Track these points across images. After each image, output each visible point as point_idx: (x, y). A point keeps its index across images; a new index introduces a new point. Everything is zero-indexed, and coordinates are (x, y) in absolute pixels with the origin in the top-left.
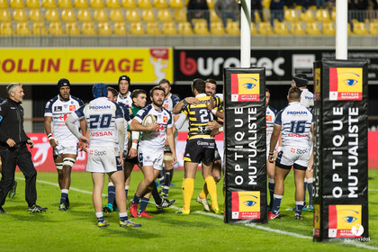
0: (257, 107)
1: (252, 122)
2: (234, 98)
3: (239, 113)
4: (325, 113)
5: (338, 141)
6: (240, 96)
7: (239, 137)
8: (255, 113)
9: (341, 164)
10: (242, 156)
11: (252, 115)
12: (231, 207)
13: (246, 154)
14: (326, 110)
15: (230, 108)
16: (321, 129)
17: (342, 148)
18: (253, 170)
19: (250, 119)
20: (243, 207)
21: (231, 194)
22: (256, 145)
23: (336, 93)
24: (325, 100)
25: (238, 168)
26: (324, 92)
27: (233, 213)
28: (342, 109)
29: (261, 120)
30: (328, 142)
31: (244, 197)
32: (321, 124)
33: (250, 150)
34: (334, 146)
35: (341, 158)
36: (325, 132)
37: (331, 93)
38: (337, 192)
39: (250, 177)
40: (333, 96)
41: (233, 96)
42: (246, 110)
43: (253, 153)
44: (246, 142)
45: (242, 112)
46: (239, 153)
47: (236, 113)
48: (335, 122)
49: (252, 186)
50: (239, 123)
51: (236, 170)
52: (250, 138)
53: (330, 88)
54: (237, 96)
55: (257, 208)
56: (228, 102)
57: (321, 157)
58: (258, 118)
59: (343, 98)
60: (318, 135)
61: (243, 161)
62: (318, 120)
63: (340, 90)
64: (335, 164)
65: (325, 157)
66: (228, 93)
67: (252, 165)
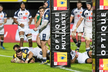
0: (66, 13)
1: (63, 20)
2: (55, 9)
3: (57, 15)
4: (98, 16)
5: (103, 29)
6: (58, 8)
7: (57, 27)
8: (65, 15)
9: (105, 40)
10: (59, 36)
11: (63, 17)
12: (53, 60)
13: (61, 35)
14: (98, 14)
15: (53, 13)
16: (96, 23)
17: (106, 32)
18: (64, 43)
19: (62, 18)
20: (59, 60)
21: (53, 54)
22: (65, 30)
23: (103, 6)
24: (98, 9)
25: (57, 41)
26: (97, 6)
27: (55, 63)
28: (105, 14)
29: (68, 19)
30: (99, 29)
31: (60, 55)
32: (95, 21)
33: (62, 33)
34: (102, 31)
35: (105, 36)
36: (97, 25)
37: (100, 6)
38: (103, 53)
39: (62, 46)
40: (101, 8)
41: (54, 8)
42: (60, 14)
43: (64, 34)
44: (60, 29)
45: (58, 15)
46: (57, 34)
47: (56, 15)
48: (102, 20)
49: (63, 50)
50: (57, 20)
51: (56, 42)
52: (62, 28)
53: (100, 4)
54: (56, 7)
55: (66, 60)
56: (52, 10)
57: (96, 36)
58: (66, 18)
59: (106, 8)
60: (94, 26)
61: (59, 38)
62: (94, 19)
63: (104, 5)
64: (102, 40)
65: (98, 36)
66: (52, 7)
67: (64, 40)
